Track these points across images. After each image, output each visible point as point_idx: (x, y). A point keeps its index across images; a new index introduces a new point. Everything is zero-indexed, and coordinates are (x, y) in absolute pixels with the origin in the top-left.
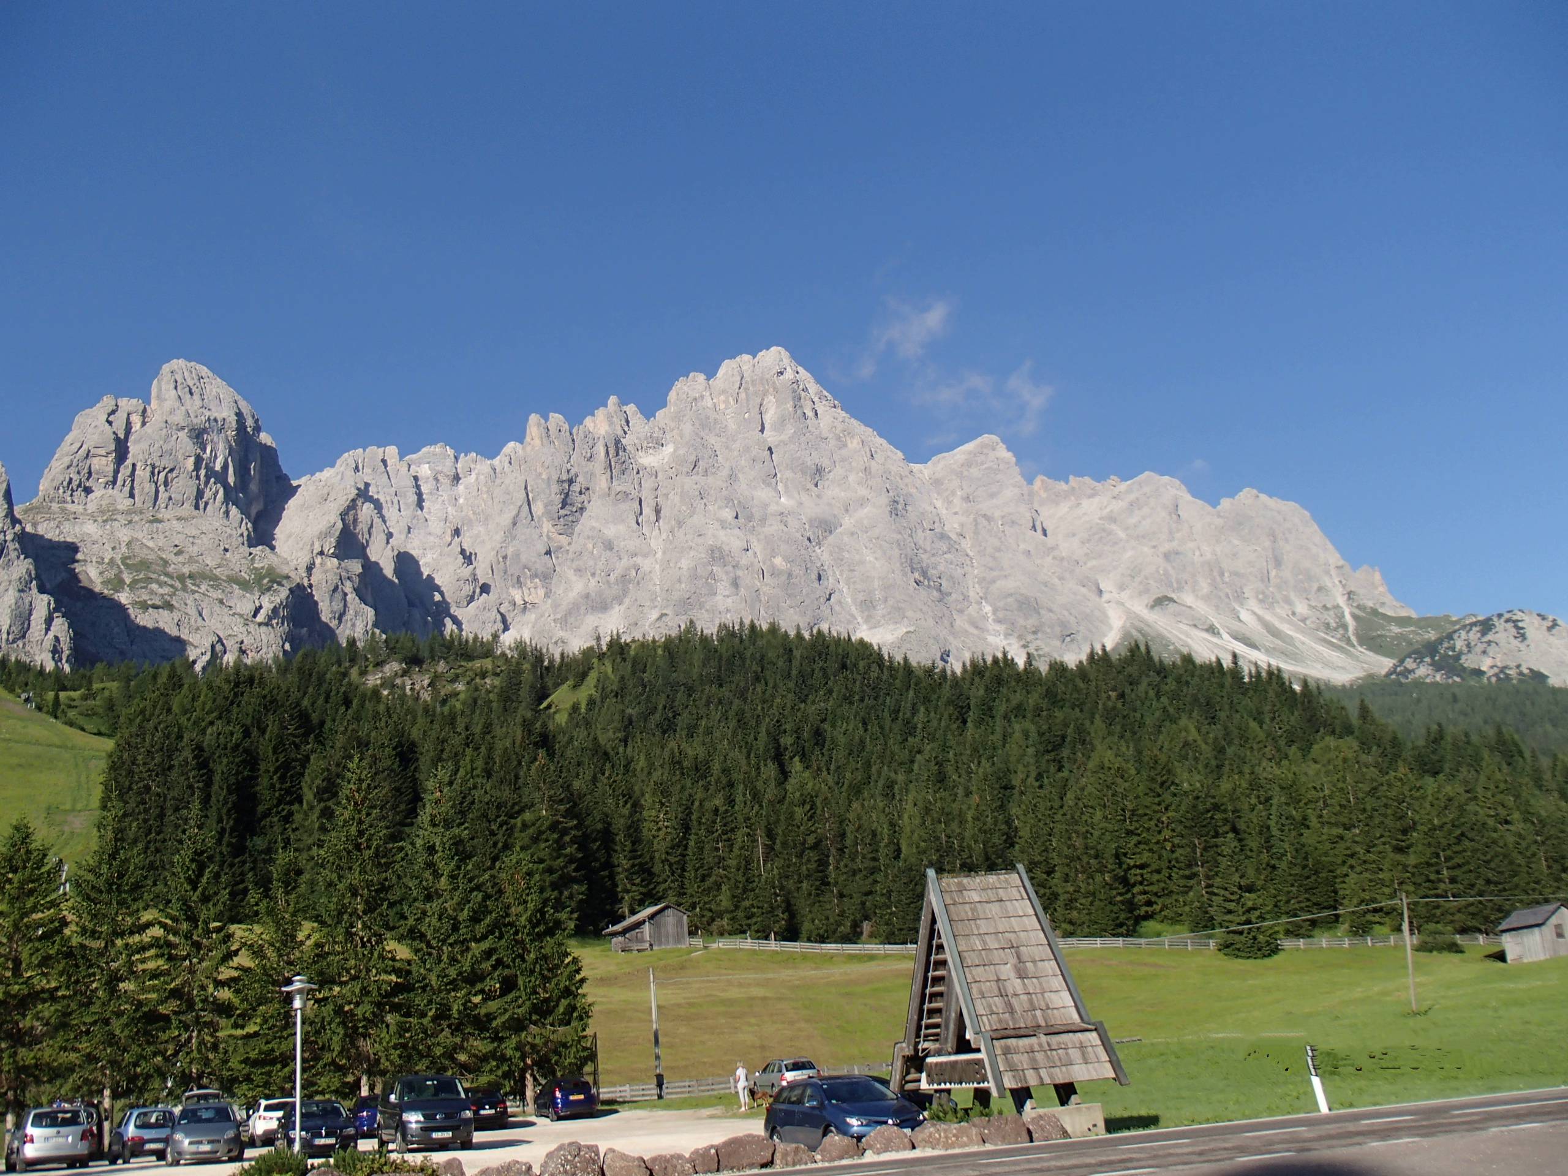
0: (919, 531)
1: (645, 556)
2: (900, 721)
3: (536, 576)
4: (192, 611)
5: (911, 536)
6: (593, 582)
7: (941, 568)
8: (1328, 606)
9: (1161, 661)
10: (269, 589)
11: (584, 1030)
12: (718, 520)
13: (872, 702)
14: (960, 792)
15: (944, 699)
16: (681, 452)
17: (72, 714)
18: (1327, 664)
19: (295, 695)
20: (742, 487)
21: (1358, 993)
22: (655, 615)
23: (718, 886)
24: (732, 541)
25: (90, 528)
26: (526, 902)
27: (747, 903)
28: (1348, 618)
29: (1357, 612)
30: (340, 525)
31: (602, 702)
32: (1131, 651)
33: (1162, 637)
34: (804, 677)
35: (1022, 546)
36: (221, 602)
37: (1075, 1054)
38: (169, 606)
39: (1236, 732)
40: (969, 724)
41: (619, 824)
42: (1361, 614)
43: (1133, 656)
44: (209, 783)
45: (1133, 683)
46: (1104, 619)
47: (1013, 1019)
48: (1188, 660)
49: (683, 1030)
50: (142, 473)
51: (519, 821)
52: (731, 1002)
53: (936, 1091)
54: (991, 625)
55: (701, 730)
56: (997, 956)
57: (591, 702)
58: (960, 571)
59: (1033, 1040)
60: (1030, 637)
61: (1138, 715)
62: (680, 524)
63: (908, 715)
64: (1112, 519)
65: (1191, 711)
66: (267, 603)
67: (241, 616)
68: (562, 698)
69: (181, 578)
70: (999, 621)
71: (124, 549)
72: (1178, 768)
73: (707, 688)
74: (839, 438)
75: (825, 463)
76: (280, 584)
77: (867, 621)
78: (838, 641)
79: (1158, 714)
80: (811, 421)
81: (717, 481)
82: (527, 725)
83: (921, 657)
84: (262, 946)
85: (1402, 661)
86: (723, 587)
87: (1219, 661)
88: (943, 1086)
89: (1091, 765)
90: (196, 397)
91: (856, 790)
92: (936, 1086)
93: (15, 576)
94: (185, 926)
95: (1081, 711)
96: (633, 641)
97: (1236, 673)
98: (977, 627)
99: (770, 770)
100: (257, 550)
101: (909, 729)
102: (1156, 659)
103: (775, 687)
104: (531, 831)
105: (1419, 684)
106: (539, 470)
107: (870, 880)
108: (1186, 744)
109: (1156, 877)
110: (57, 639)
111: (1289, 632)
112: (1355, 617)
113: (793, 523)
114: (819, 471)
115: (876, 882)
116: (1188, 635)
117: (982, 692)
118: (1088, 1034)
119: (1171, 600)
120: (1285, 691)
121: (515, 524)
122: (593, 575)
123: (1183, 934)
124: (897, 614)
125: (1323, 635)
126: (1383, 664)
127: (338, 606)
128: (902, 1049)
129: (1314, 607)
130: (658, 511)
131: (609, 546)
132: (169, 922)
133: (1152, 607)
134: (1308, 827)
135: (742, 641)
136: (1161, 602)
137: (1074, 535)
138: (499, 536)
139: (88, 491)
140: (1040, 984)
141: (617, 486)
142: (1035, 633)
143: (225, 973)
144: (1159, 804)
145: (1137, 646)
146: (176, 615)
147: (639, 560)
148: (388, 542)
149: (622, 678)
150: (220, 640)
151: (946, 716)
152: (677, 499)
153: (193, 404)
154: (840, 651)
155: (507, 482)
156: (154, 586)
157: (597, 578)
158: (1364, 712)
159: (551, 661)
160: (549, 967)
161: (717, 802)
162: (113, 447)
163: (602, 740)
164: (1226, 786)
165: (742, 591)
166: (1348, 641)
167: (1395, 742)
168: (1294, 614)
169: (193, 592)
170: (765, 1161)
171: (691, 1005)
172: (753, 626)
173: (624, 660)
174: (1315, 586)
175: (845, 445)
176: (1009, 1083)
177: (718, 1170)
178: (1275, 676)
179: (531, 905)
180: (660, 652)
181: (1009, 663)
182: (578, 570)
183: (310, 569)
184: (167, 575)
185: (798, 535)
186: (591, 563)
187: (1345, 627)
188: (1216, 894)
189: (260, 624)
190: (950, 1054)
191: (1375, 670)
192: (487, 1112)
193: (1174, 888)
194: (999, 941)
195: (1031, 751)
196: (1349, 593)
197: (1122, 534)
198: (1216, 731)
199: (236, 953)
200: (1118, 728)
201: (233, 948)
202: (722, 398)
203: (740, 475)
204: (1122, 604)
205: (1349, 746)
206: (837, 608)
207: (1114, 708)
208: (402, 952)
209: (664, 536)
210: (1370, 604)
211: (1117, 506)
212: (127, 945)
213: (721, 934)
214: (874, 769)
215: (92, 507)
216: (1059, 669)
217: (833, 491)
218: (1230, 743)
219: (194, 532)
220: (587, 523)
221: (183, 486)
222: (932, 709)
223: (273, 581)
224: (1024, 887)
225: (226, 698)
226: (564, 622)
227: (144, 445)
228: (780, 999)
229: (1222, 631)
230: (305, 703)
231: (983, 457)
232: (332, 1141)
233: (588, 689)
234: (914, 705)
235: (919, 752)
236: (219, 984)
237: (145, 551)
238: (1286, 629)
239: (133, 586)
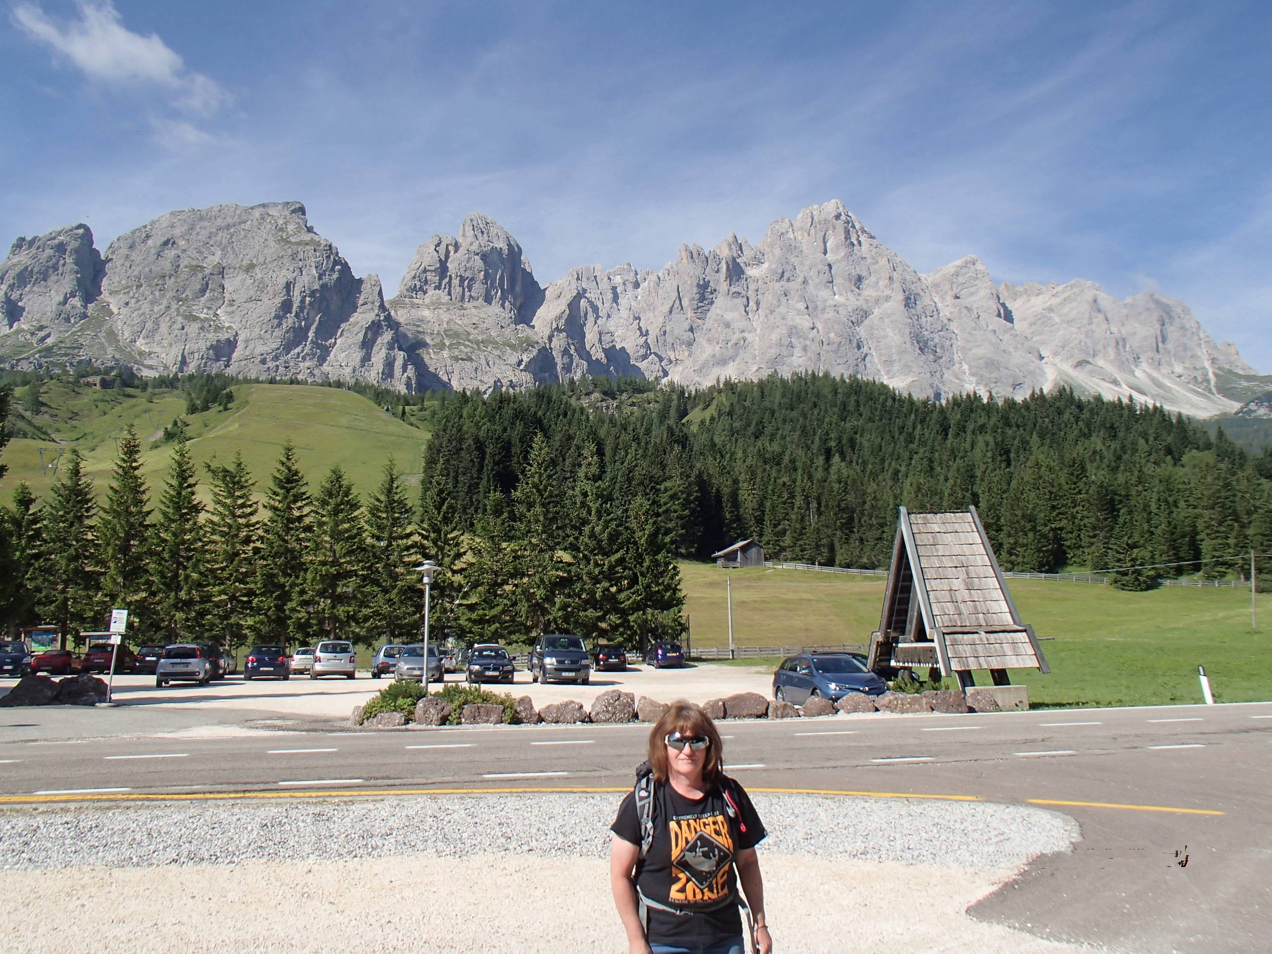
0: (923, 317)
1: (750, 332)
2: (904, 434)
3: (683, 343)
4: (483, 362)
5: (917, 320)
6: (717, 348)
7: (936, 340)
8: (1197, 367)
9: (1080, 399)
10: (526, 350)
11: (679, 612)
12: (795, 309)
13: (887, 422)
14: (942, 478)
15: (933, 421)
16: (774, 267)
17: (412, 419)
18: (1194, 406)
19: (533, 410)
20: (811, 288)
21: (1208, 617)
22: (755, 368)
23: (784, 532)
24: (804, 322)
25: (426, 313)
26: (644, 530)
27: (801, 542)
28: (1211, 376)
29: (1217, 371)
30: (567, 312)
31: (719, 418)
32: (1060, 391)
33: (1081, 387)
34: (844, 405)
35: (990, 328)
36: (500, 357)
37: (1007, 648)
38: (470, 359)
39: (1129, 446)
40: (950, 436)
41: (726, 491)
42: (1221, 373)
43: (1061, 395)
44: (483, 458)
45: (1060, 413)
46: (1043, 374)
47: (961, 619)
48: (1099, 399)
49: (757, 617)
50: (456, 282)
51: (662, 487)
52: (787, 601)
53: (902, 668)
54: (967, 377)
55: (779, 436)
56: (950, 572)
57: (712, 419)
58: (948, 342)
59: (975, 636)
60: (992, 385)
61: (1062, 433)
62: (772, 312)
63: (910, 430)
64: (1050, 309)
65: (1099, 431)
66: (526, 358)
67: (511, 365)
68: (695, 416)
69: (477, 343)
70: (973, 374)
71: (445, 325)
72: (1088, 466)
73: (784, 411)
74: (873, 258)
75: (864, 274)
76: (533, 347)
77: (887, 374)
78: (867, 384)
79: (1076, 433)
80: (857, 247)
81: (794, 286)
82: (670, 430)
83: (919, 396)
84: (480, 550)
85: (1247, 404)
86: (797, 352)
87: (1119, 399)
88: (906, 665)
89: (1029, 464)
90: (485, 235)
91: (874, 476)
92: (901, 664)
93: (386, 341)
94: (433, 535)
95: (1024, 430)
96: (739, 382)
97: (1131, 408)
98: (958, 379)
99: (820, 461)
100: (520, 327)
101: (910, 439)
102: (1077, 398)
103: (826, 411)
104: (669, 493)
105: (1258, 420)
106: (686, 278)
107: (880, 531)
108: (1095, 452)
109: (1070, 535)
110: (409, 378)
111: (1169, 385)
112: (1215, 374)
113: (842, 311)
114: (860, 279)
115: (883, 532)
116: (1098, 386)
117: (959, 416)
118: (1019, 634)
119: (1088, 362)
120: (1164, 420)
121: (671, 312)
122: (718, 343)
123: (1087, 572)
124: (906, 369)
125: (1191, 386)
126: (1234, 406)
127: (566, 360)
128: (877, 636)
129: (1187, 368)
130: (758, 304)
131: (728, 325)
132: (424, 532)
133: (1076, 367)
134: (1177, 507)
135: (806, 383)
136: (1080, 364)
137: (1025, 320)
138: (661, 320)
139: (425, 293)
140: (984, 594)
141: (733, 289)
142: (995, 382)
143: (459, 565)
144: (1074, 489)
145: (1064, 389)
146: (474, 364)
147: (745, 334)
148: (596, 323)
149: (732, 404)
150: (499, 380)
151: (935, 431)
152: (770, 297)
153: (483, 240)
154: (868, 389)
155: (667, 285)
156: (462, 347)
157: (720, 345)
158: (1221, 434)
159: (690, 394)
160: (658, 571)
161: (784, 479)
162: (438, 265)
163: (717, 440)
164: (1121, 478)
165: (809, 354)
166: (1210, 391)
167: (1242, 456)
168: (1173, 372)
169: (484, 351)
170: (760, 713)
171: (763, 602)
172: (813, 374)
173: (734, 393)
174: (1189, 354)
175: (877, 262)
176: (955, 666)
177: (724, 718)
178: (1157, 410)
179: (647, 532)
180: (755, 389)
181: (978, 398)
182: (709, 340)
183: (550, 339)
184: (469, 341)
185: (845, 319)
186: (716, 336)
187: (1208, 381)
188: (1111, 549)
189: (521, 370)
190: (912, 642)
191: (1228, 410)
192: (613, 660)
193: (1083, 544)
194: (953, 561)
195: (989, 454)
196: (1213, 359)
197: (1057, 320)
198: (1115, 445)
199: (465, 553)
200: (1047, 441)
201: (462, 550)
202: (799, 233)
203: (810, 282)
204: (1055, 365)
205: (1208, 456)
206: (868, 365)
207: (1047, 427)
208: (567, 557)
209: (761, 320)
210: (1227, 366)
211: (1055, 301)
212: (398, 545)
213: (786, 560)
214: (886, 464)
215: (427, 301)
216: (1011, 404)
217: (868, 292)
218: (1125, 453)
219: (484, 316)
220: (715, 311)
221: (478, 288)
222: (925, 427)
223: (529, 345)
224: (974, 522)
225: (493, 410)
226: (699, 371)
227: (456, 264)
228: (818, 601)
229: (1122, 383)
230: (540, 413)
231: (966, 270)
232: (497, 673)
233: (712, 411)
234: (914, 424)
235: (916, 453)
236: (454, 572)
237: (457, 326)
238: (1167, 382)
239: (451, 347)
